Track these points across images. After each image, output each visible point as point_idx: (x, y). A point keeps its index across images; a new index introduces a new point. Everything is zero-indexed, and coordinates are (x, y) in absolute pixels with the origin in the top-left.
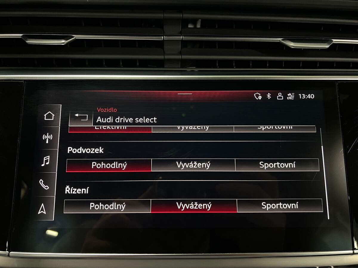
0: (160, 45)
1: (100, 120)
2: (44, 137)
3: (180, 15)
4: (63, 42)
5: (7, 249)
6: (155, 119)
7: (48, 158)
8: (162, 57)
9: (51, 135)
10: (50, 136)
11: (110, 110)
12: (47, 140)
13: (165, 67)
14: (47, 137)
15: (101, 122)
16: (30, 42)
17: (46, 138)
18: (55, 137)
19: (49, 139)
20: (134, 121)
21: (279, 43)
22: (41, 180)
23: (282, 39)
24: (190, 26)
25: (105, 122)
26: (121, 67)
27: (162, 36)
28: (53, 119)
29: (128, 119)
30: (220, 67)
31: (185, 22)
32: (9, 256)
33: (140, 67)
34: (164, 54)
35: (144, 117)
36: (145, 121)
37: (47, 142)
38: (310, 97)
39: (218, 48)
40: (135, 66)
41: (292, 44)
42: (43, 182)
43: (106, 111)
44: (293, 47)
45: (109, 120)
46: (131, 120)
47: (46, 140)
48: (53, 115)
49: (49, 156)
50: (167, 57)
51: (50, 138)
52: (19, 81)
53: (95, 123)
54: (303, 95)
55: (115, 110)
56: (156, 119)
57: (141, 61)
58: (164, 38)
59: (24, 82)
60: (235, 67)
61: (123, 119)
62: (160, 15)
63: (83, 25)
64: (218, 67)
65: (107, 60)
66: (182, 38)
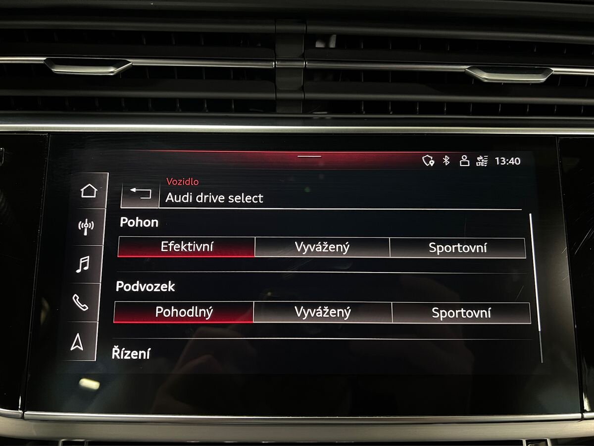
0: (269, 75)
1: (172, 199)
2: (80, 225)
3: (301, 28)
4: (111, 70)
5: (20, 407)
6: (260, 196)
7: (86, 259)
8: (272, 96)
9: (92, 222)
10: (90, 224)
11: (188, 182)
12: (86, 230)
13: (278, 111)
14: (86, 226)
15: (173, 201)
16: (58, 70)
17: (84, 228)
18: (98, 226)
19: (88, 228)
20: (227, 200)
21: (464, 74)
22: (75, 295)
23: (468, 67)
24: (319, 45)
25: (180, 201)
26: (205, 112)
27: (272, 61)
28: (95, 197)
29: (217, 196)
30: (367, 113)
31: (310, 39)
32: (23, 417)
33: (236, 111)
34: (276, 91)
35: (243, 194)
36: (245, 200)
37: (85, 234)
38: (513, 163)
39: (364, 81)
40: (229, 110)
41: (484, 76)
42: (78, 298)
43: (182, 183)
44: (486, 81)
45: (185, 199)
46: (221, 198)
47: (83, 229)
48: (96, 190)
49: (88, 257)
50: (280, 95)
51: (90, 227)
52: (41, 134)
53: (163, 204)
54: (503, 160)
55: (196, 183)
56: (262, 196)
57: (237, 101)
58: (275, 64)
59: (49, 137)
60: (391, 113)
61: (208, 196)
62: (269, 28)
63: (145, 43)
64: (364, 113)
65: (183, 101)
66: (306, 65)
